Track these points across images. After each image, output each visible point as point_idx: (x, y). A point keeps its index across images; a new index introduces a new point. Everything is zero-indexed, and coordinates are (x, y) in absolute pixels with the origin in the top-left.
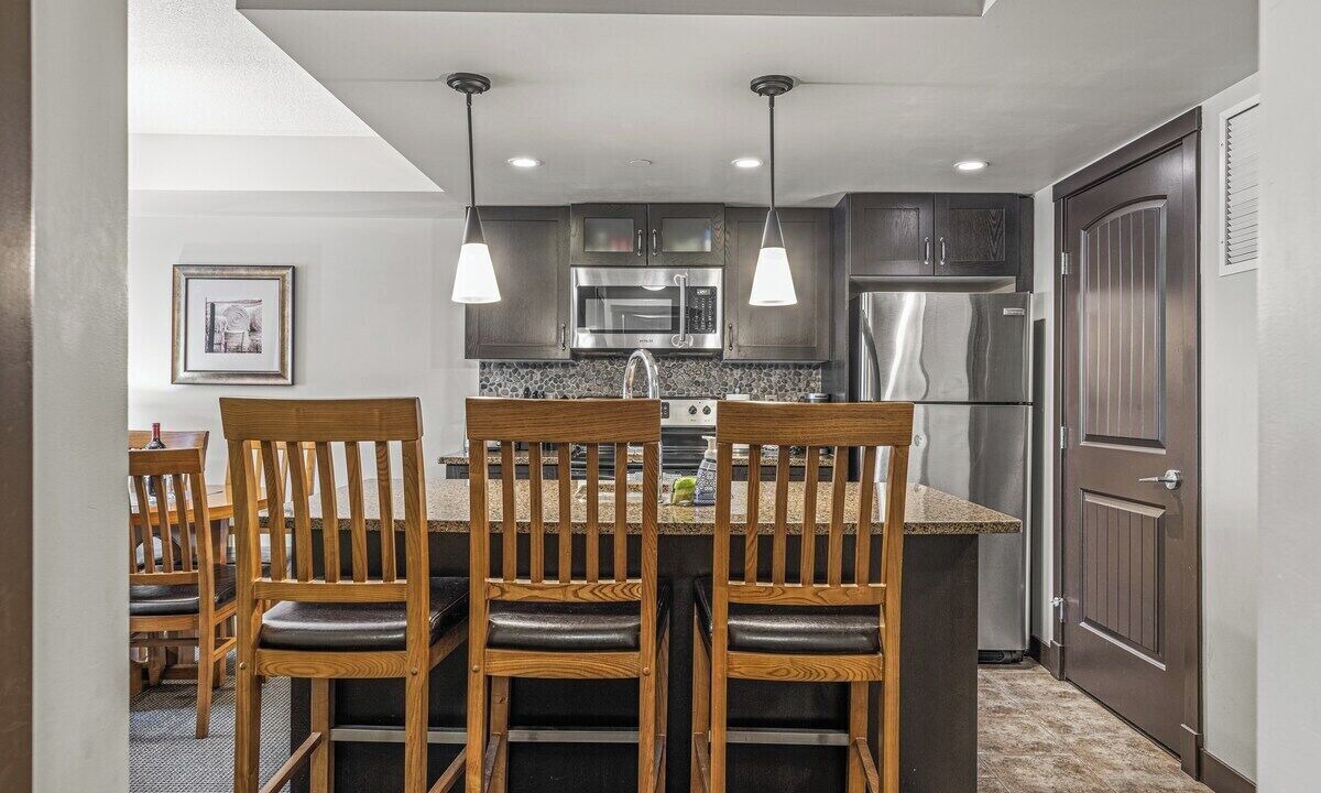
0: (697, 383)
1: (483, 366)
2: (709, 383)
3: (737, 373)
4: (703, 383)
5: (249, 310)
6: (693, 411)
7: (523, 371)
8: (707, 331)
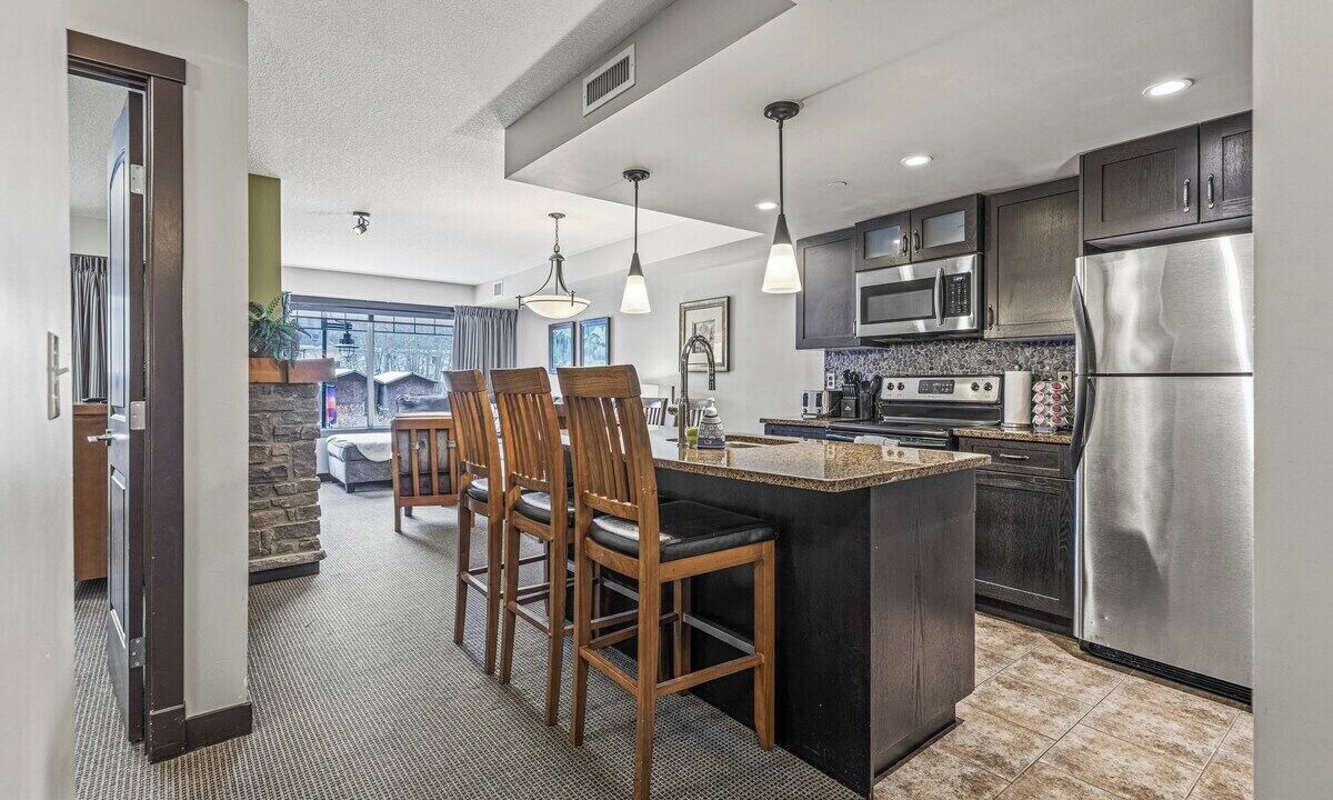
0: (989, 362)
1: (827, 354)
2: (1000, 361)
3: (1028, 352)
4: (994, 362)
5: (710, 326)
6: (975, 387)
7: (853, 357)
8: (962, 314)
